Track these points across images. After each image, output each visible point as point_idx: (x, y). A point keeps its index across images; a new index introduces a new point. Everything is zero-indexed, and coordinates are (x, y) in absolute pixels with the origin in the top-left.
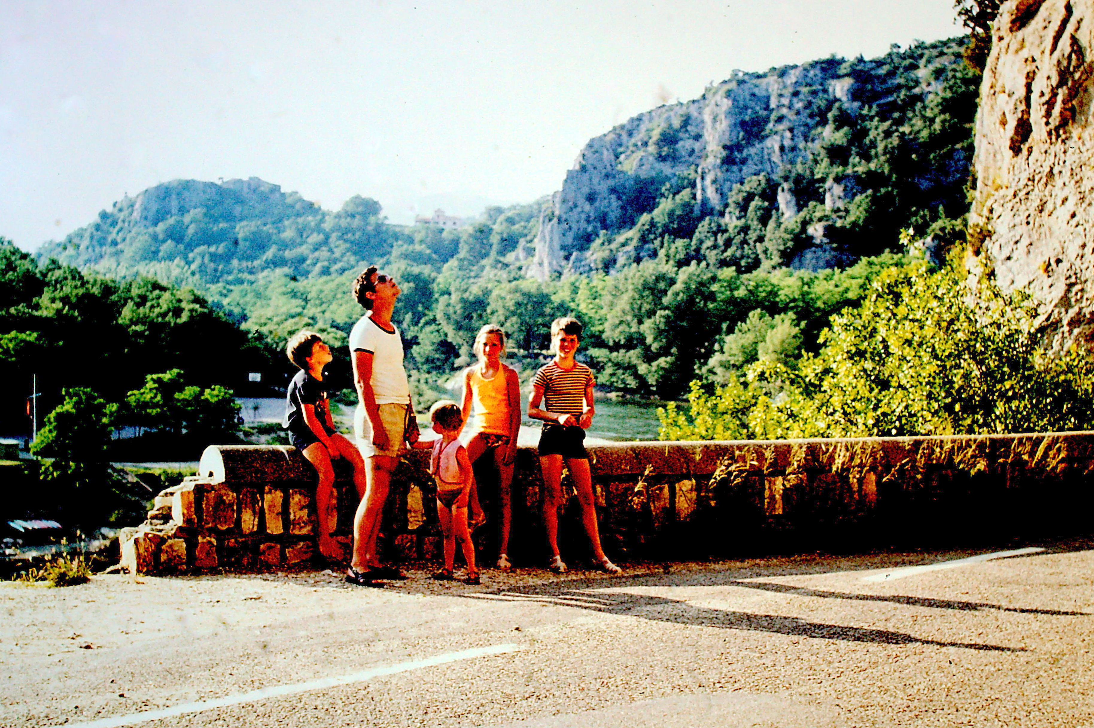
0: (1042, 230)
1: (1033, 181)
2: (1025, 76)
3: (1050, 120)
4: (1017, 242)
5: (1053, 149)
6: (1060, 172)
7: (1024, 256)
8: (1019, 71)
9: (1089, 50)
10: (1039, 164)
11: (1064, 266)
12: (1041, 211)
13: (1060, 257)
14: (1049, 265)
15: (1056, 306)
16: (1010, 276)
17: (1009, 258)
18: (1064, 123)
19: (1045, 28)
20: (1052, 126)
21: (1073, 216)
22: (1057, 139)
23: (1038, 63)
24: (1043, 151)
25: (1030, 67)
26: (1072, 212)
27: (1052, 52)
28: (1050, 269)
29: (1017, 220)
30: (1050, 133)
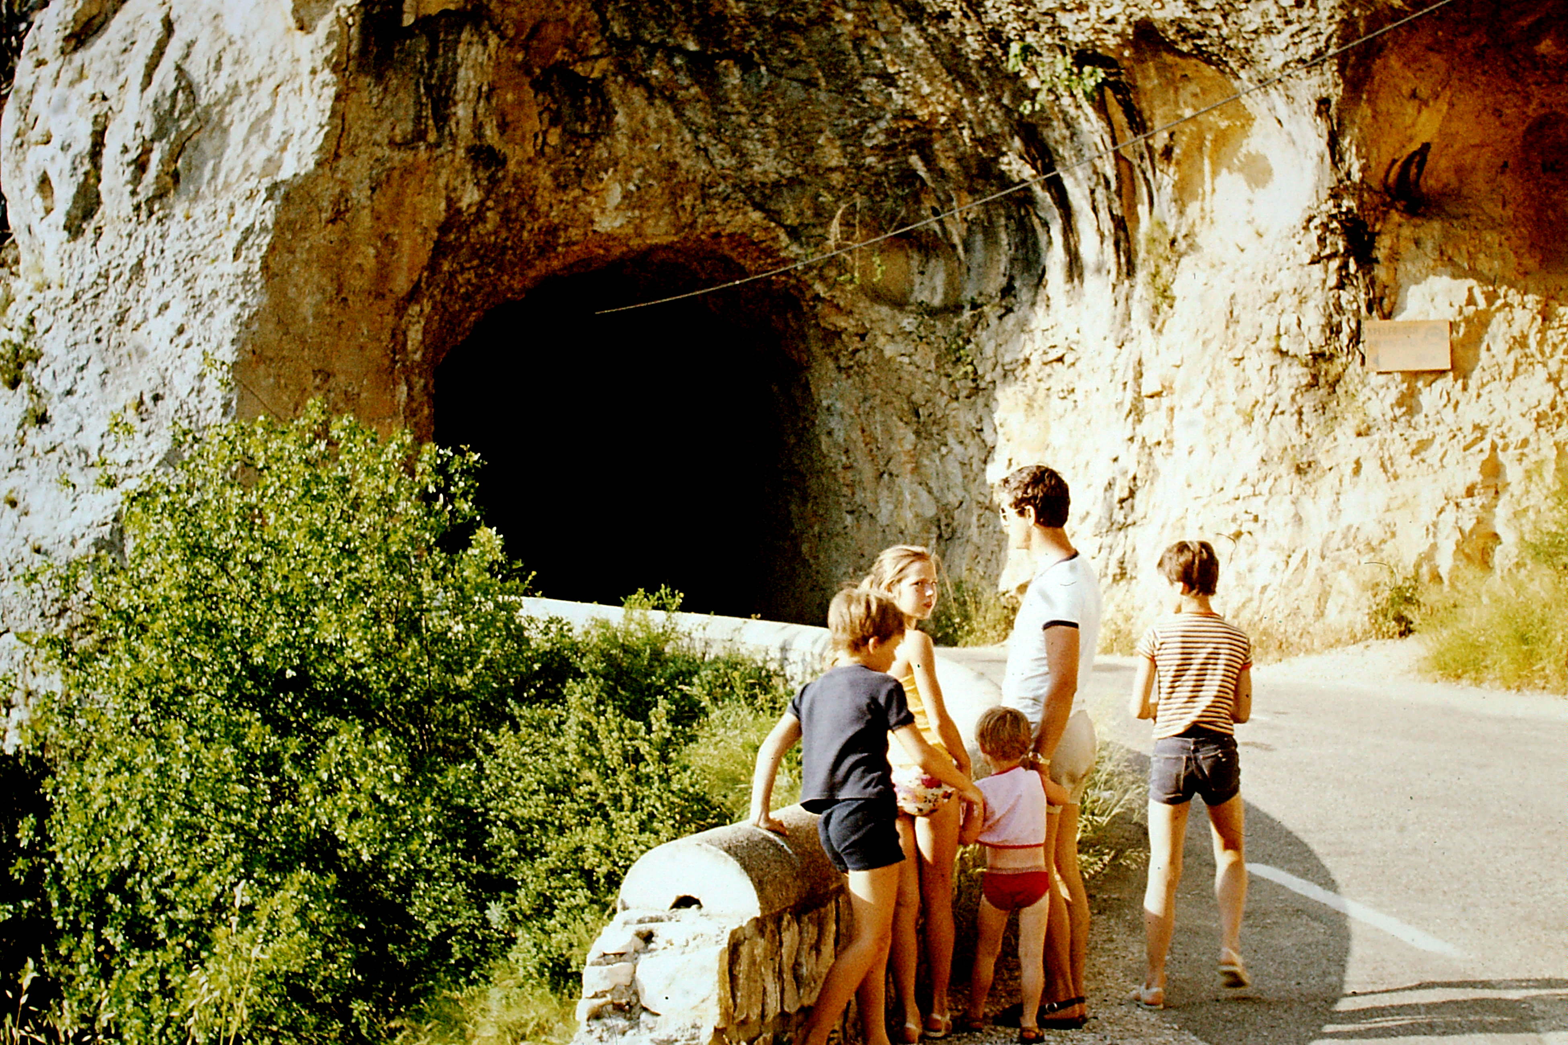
0: (123, 351)
1: (107, 278)
2: (91, 120)
3: (139, 189)
4: (82, 369)
5: (142, 231)
6: (156, 266)
7: (97, 390)
8: (80, 112)
9: (205, 88)
10: (117, 252)
11: (169, 405)
12: (119, 323)
13: (161, 392)
14: (141, 402)
15: (160, 464)
16: (77, 419)
17: (69, 392)
18: (160, 195)
19: (125, 50)
20: (141, 197)
21: (181, 331)
22: (149, 217)
23: (112, 102)
24: (124, 233)
25: (100, 108)
26: (177, 326)
27: (144, 88)
28: (143, 408)
29: (80, 336)
30: (137, 208)
